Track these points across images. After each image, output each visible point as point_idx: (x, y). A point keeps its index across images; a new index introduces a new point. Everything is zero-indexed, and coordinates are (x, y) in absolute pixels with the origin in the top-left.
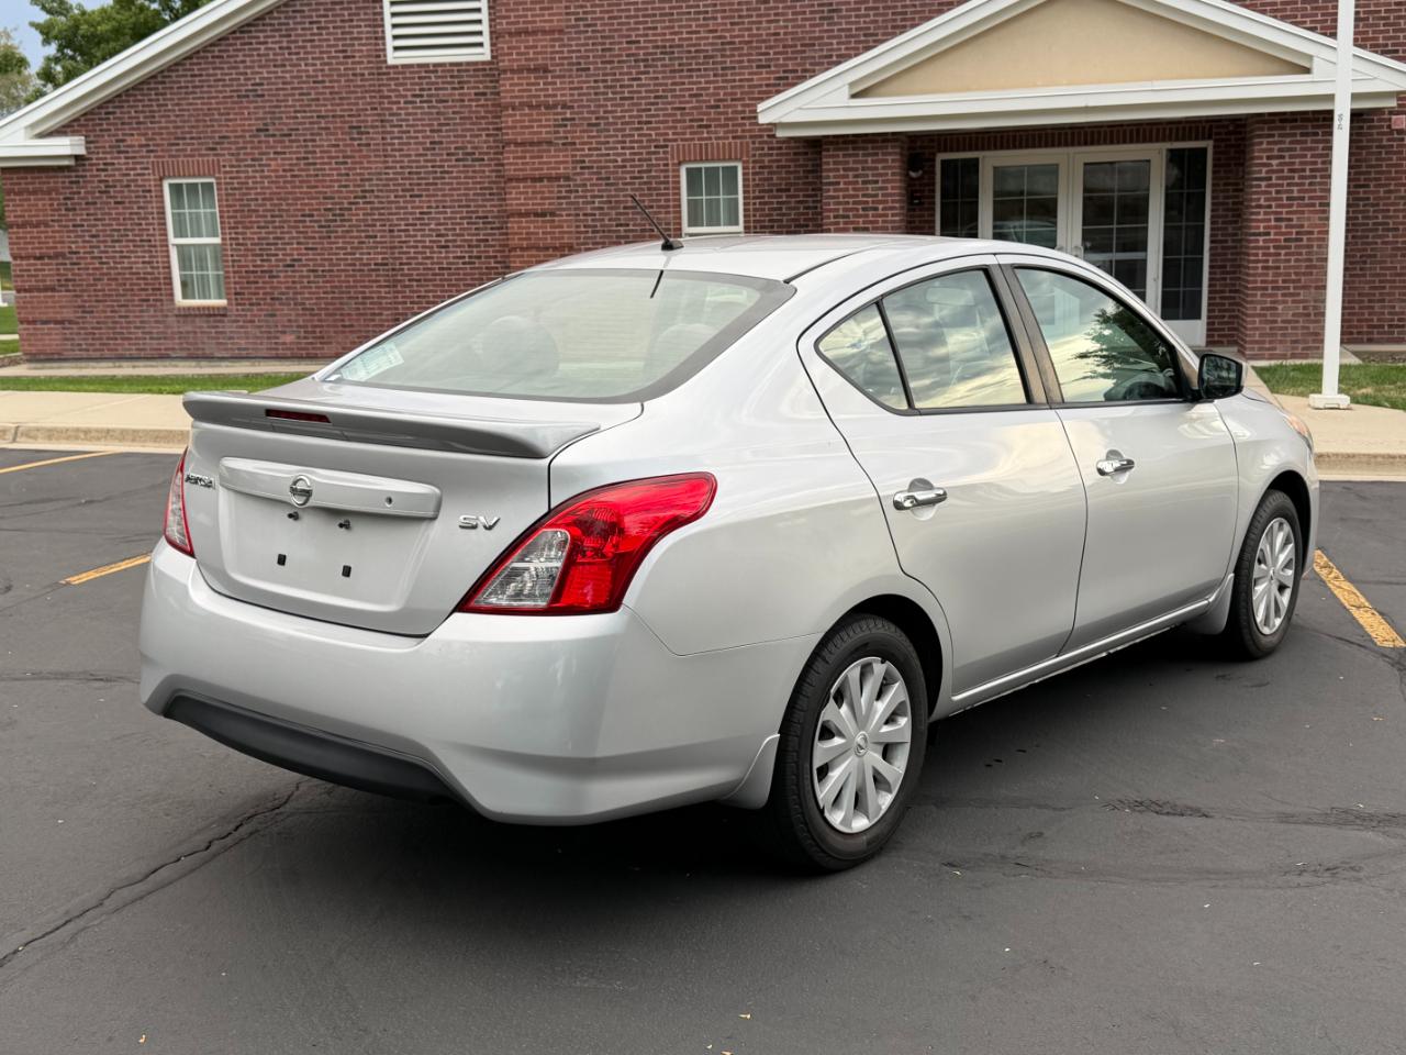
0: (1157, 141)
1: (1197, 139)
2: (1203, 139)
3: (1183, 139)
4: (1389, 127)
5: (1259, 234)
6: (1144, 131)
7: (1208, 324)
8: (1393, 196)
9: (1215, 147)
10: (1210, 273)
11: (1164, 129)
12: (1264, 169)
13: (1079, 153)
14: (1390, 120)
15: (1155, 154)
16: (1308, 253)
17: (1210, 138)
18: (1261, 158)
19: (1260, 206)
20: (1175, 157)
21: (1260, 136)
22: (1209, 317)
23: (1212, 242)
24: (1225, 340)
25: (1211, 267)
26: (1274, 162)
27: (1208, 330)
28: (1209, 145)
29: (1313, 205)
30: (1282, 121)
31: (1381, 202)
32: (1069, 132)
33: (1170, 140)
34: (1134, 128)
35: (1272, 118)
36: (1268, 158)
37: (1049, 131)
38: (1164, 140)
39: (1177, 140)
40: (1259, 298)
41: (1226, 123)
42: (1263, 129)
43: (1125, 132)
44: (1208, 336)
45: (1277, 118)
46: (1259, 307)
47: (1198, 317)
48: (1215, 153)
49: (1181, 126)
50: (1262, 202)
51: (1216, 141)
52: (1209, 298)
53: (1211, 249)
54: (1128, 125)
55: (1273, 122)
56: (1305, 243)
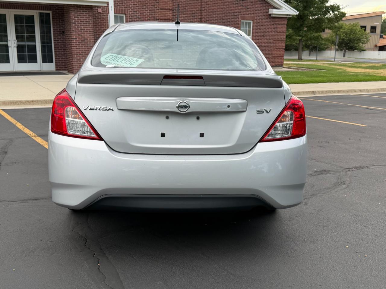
0: (36, 10)
1: (47, 10)
2: (49, 10)
3: (43, 10)
4: (98, 11)
5: (74, 39)
6: (32, 6)
7: (56, 64)
8: (100, 30)
9: (52, 13)
10: (55, 50)
11: (38, 6)
12: (74, 20)
13: (12, 11)
14: (98, 10)
15: (35, 14)
16: (87, 45)
17: (51, 10)
18: (72, 17)
19: (73, 31)
20: (41, 15)
21: (72, 11)
22: (56, 62)
23: (54, 40)
24: (61, 69)
25: (55, 48)
26: (76, 18)
27: (56, 66)
28: (50, 12)
29: (87, 31)
30: (77, 7)
31: (97, 32)
32: (9, 4)
33: (40, 10)
34: (29, 5)
35: (74, 6)
36: (74, 17)
37: (2, 4)
38: (38, 10)
39: (42, 10)
40: (76, 57)
41: (55, 6)
42: (72, 9)
43: (26, 6)
44: (56, 68)
45: (76, 6)
46: (76, 59)
47: (52, 62)
48: (52, 15)
49: (42, 6)
50: (74, 30)
51: (53, 11)
52: (55, 57)
53: (54, 42)
54: (27, 4)
55: (75, 7)
56: (86, 42)
